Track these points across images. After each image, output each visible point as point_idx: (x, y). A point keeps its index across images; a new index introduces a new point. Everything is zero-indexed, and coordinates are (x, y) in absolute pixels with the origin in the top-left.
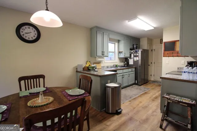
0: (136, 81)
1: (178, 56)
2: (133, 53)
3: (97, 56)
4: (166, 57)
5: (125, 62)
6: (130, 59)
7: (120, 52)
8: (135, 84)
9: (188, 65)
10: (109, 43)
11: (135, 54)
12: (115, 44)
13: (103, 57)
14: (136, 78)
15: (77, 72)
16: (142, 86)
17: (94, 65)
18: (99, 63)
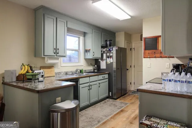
0: (110, 93)
1: (161, 57)
2: (106, 52)
3: (44, 55)
4: (148, 58)
5: (94, 66)
6: (101, 61)
7: (86, 51)
8: (108, 97)
9: (174, 69)
10: (68, 35)
11: (108, 54)
12: (79, 38)
13: (55, 57)
14: (110, 89)
15: (4, 83)
16: (118, 100)
17: (39, 71)
18: (51, 67)
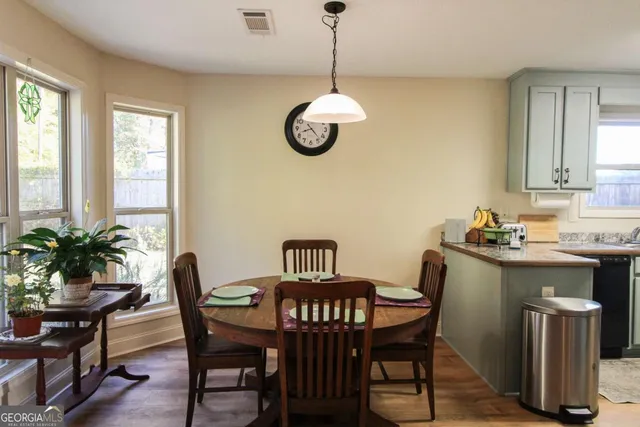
3: (527, 188)
10: (601, 124)
13: (559, 191)
15: (444, 244)
17: (514, 226)
18: (547, 217)
